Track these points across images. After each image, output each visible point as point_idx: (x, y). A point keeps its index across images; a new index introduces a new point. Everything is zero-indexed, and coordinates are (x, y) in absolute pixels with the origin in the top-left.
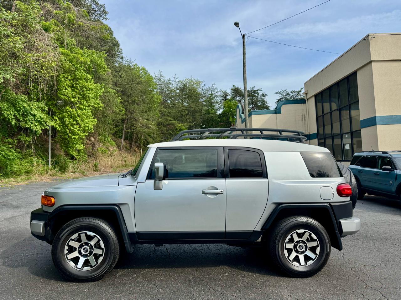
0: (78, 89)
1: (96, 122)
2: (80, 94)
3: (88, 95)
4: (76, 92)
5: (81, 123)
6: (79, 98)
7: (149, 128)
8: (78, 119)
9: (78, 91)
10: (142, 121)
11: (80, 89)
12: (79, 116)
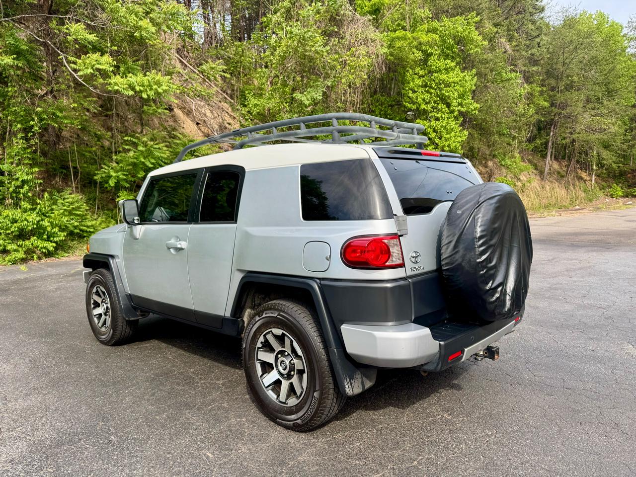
0: (433, 88)
1: (465, 136)
2: (437, 96)
3: (446, 94)
4: (431, 93)
5: (437, 141)
6: (435, 102)
7: (601, 130)
8: (433, 135)
9: (433, 91)
10: (586, 119)
11: (435, 87)
12: (435, 131)
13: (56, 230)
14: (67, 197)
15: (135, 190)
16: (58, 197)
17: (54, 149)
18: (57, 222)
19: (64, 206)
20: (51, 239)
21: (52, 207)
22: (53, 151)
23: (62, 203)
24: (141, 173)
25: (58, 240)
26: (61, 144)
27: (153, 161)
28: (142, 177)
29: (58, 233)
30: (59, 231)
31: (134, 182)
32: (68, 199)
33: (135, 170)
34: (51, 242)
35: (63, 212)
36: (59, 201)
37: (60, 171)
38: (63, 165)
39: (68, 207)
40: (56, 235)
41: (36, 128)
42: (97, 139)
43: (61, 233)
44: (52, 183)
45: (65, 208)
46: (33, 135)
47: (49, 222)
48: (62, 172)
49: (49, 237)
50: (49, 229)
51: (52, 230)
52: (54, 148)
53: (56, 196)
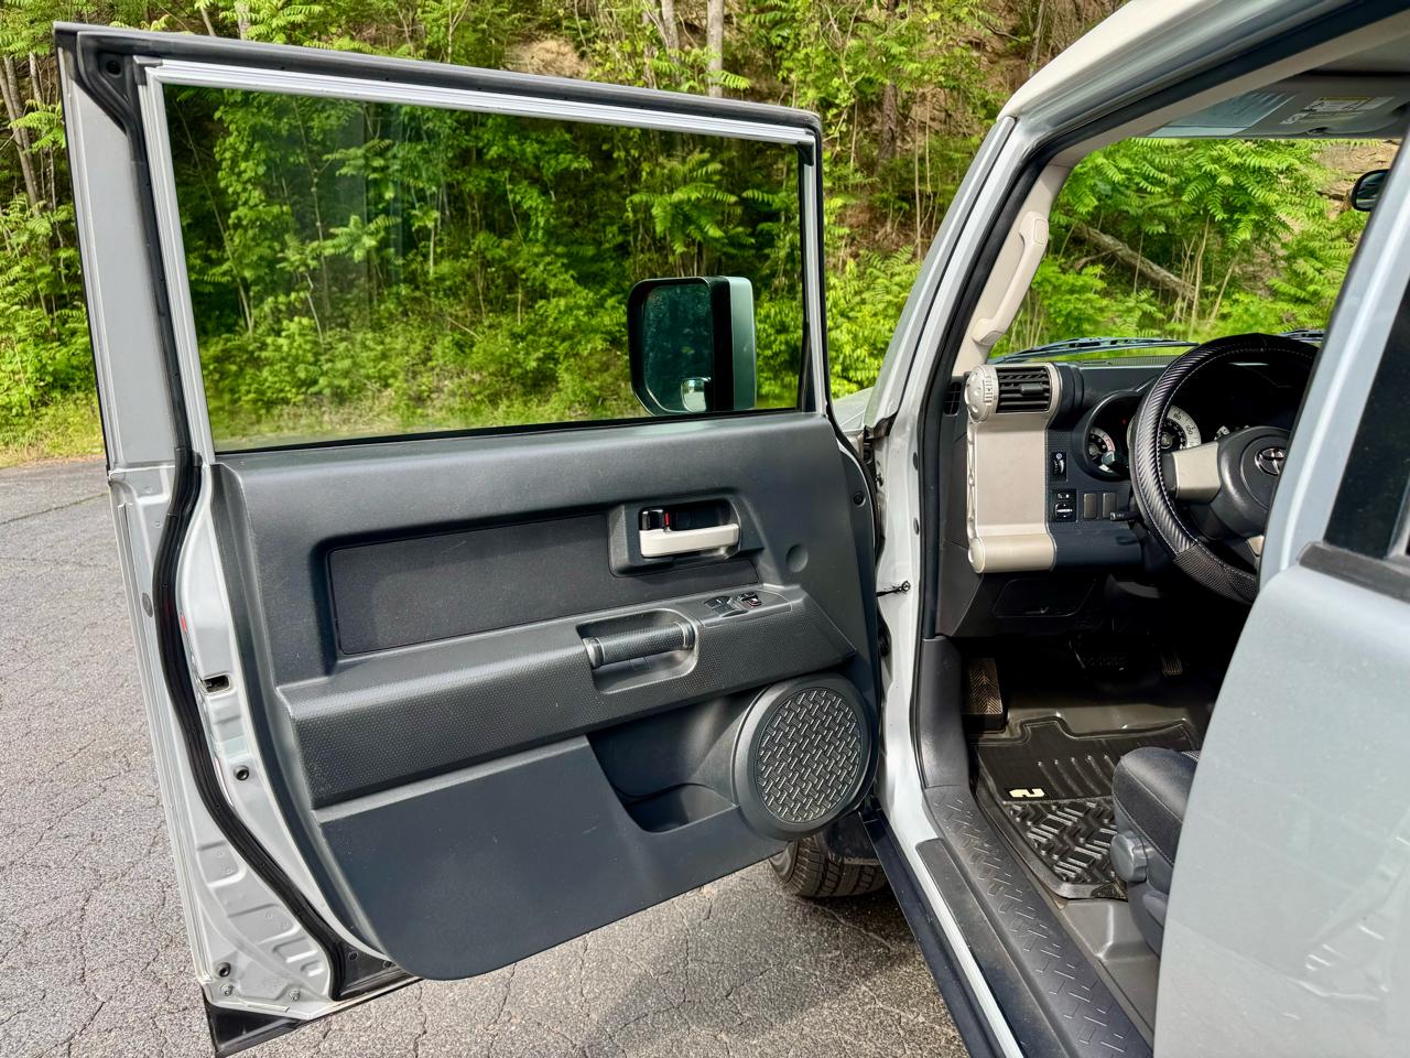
13: (862, 352)
14: (897, 270)
15: (1067, 249)
16: (880, 270)
17: (890, 152)
18: (866, 334)
19: (888, 293)
20: (851, 374)
21: (863, 296)
22: (888, 156)
23: (886, 287)
24: (1087, 201)
25: (864, 379)
26: (909, 139)
27: (1126, 164)
28: (1088, 213)
29: (867, 360)
30: (871, 355)
31: (1067, 228)
32: (899, 274)
33: (1074, 194)
34: (849, 380)
35: (885, 309)
36: (879, 281)
37: (896, 207)
38: (904, 192)
39: (897, 297)
40: (860, 365)
41: (844, 95)
42: (985, 112)
43: (872, 360)
44: (877, 237)
45: (890, 297)
46: (838, 115)
47: (849, 332)
48: (900, 208)
49: (845, 369)
50: (847, 350)
51: (853, 351)
52: (891, 148)
53: (875, 267)
